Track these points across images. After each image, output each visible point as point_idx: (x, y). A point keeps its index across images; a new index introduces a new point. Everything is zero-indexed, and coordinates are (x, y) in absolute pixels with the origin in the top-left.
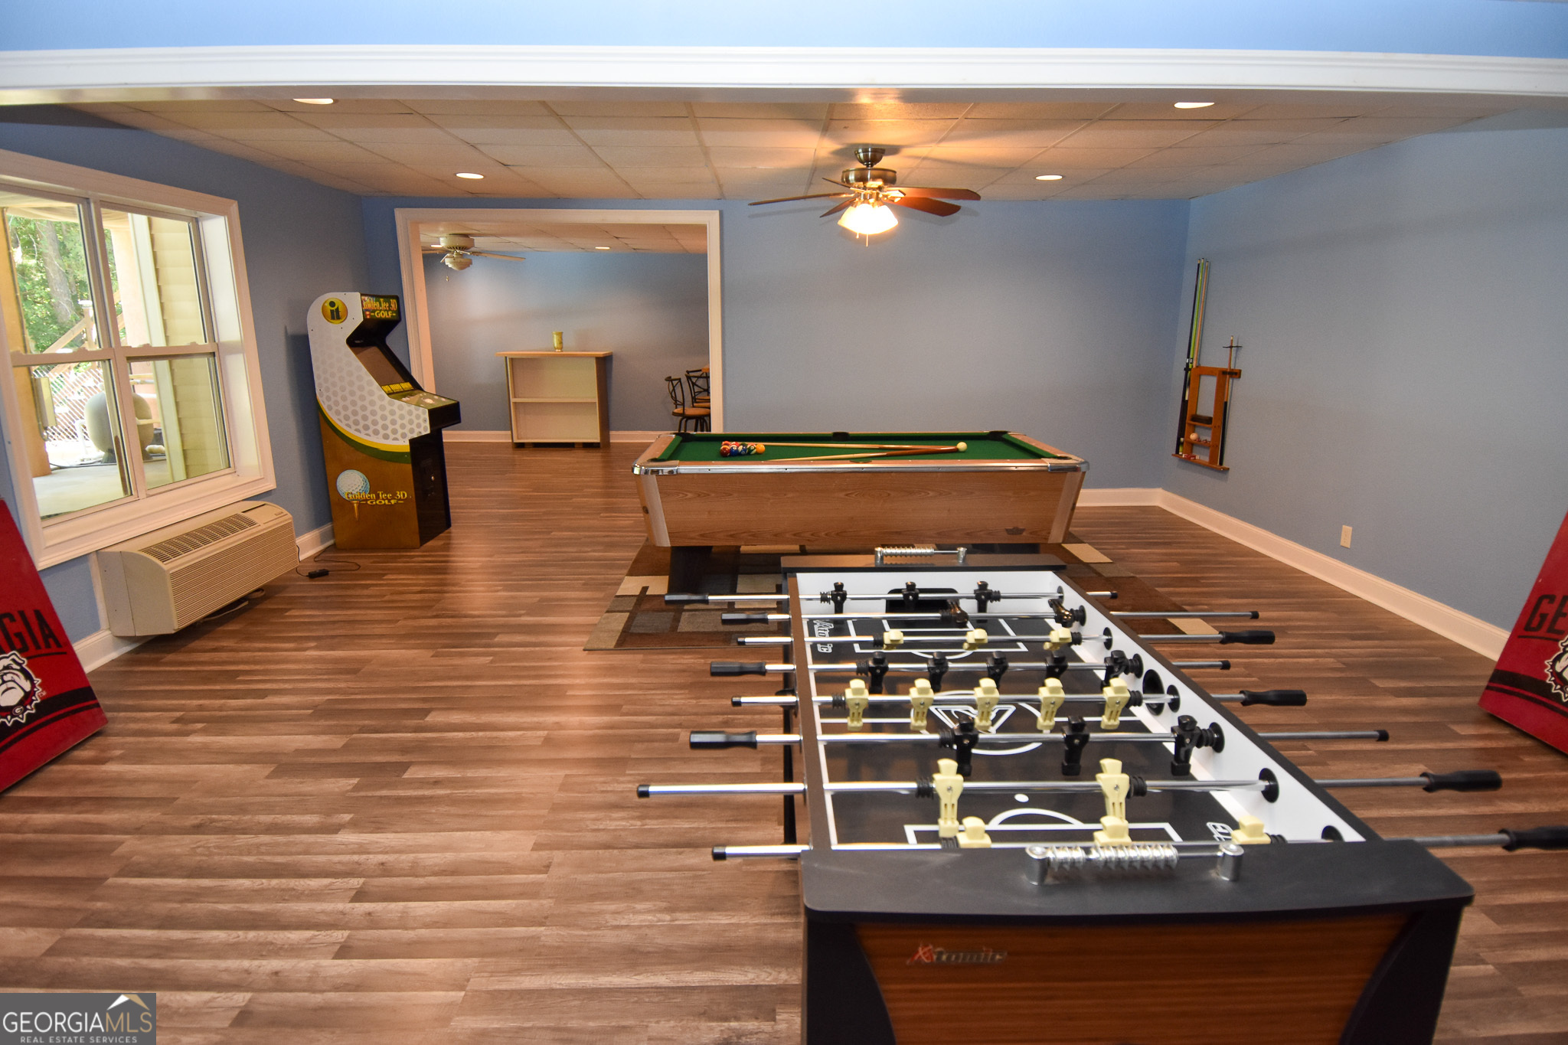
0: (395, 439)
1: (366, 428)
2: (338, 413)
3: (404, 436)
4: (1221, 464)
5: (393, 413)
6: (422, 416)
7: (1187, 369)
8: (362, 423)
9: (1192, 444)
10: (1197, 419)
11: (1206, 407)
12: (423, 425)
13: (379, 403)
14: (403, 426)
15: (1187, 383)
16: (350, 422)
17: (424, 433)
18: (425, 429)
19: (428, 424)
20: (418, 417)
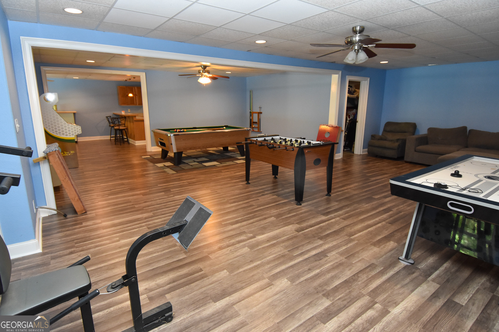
0: (70, 136)
1: (60, 133)
2: (50, 129)
3: (73, 135)
4: (260, 131)
5: (69, 128)
6: (79, 129)
7: (250, 112)
8: (58, 131)
9: (253, 128)
10: (254, 122)
11: (255, 119)
12: (79, 131)
13: (64, 125)
14: (72, 132)
15: (251, 115)
16: (54, 131)
17: (79, 133)
18: (80, 132)
19: (81, 131)
20: (77, 129)
